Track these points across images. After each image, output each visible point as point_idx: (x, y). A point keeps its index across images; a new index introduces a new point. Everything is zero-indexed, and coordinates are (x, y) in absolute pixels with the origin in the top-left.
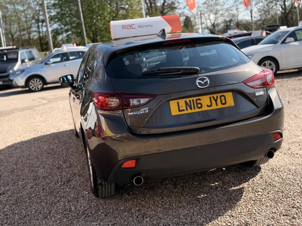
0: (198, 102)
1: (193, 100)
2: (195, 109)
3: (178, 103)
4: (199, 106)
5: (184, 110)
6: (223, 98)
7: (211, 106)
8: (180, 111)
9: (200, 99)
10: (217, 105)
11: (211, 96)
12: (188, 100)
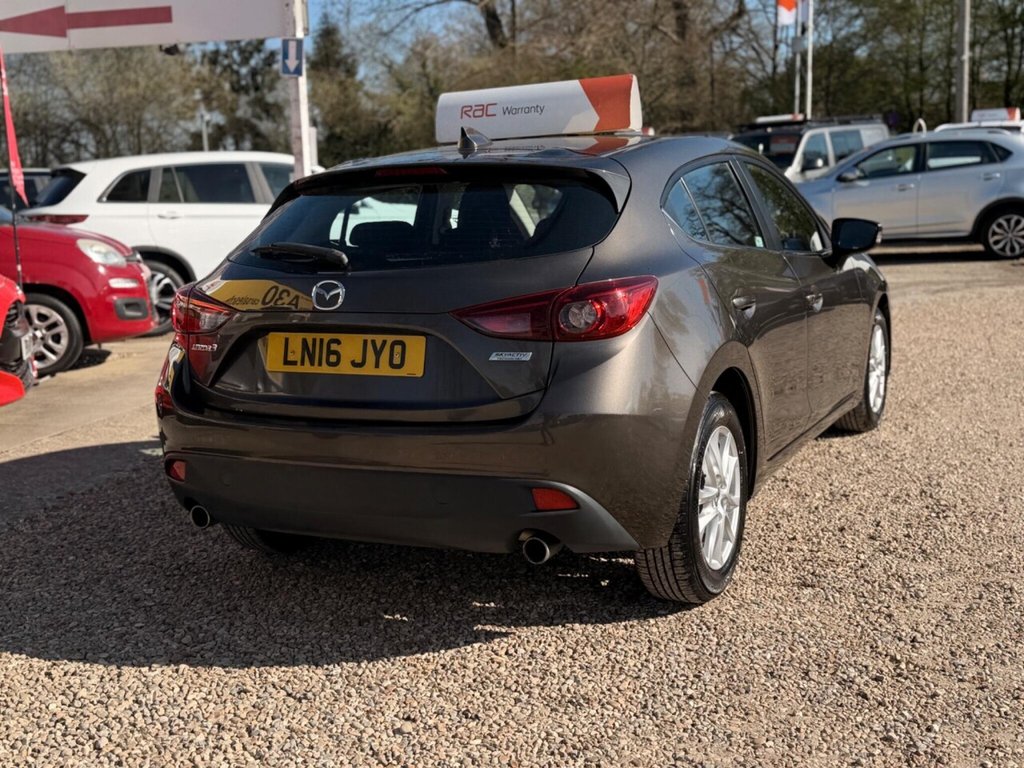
0: (334, 347)
1: (322, 341)
2: (320, 364)
3: (287, 340)
4: (333, 359)
5: (294, 363)
6: (398, 349)
7: (361, 365)
8: (286, 362)
9: (338, 342)
10: (377, 365)
11: (369, 337)
12: (310, 337)
